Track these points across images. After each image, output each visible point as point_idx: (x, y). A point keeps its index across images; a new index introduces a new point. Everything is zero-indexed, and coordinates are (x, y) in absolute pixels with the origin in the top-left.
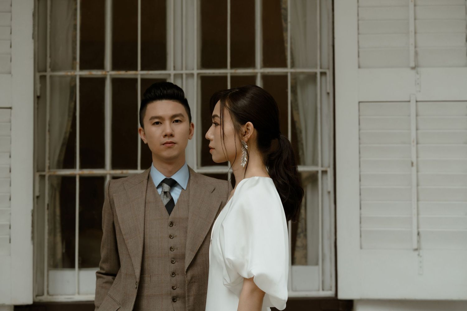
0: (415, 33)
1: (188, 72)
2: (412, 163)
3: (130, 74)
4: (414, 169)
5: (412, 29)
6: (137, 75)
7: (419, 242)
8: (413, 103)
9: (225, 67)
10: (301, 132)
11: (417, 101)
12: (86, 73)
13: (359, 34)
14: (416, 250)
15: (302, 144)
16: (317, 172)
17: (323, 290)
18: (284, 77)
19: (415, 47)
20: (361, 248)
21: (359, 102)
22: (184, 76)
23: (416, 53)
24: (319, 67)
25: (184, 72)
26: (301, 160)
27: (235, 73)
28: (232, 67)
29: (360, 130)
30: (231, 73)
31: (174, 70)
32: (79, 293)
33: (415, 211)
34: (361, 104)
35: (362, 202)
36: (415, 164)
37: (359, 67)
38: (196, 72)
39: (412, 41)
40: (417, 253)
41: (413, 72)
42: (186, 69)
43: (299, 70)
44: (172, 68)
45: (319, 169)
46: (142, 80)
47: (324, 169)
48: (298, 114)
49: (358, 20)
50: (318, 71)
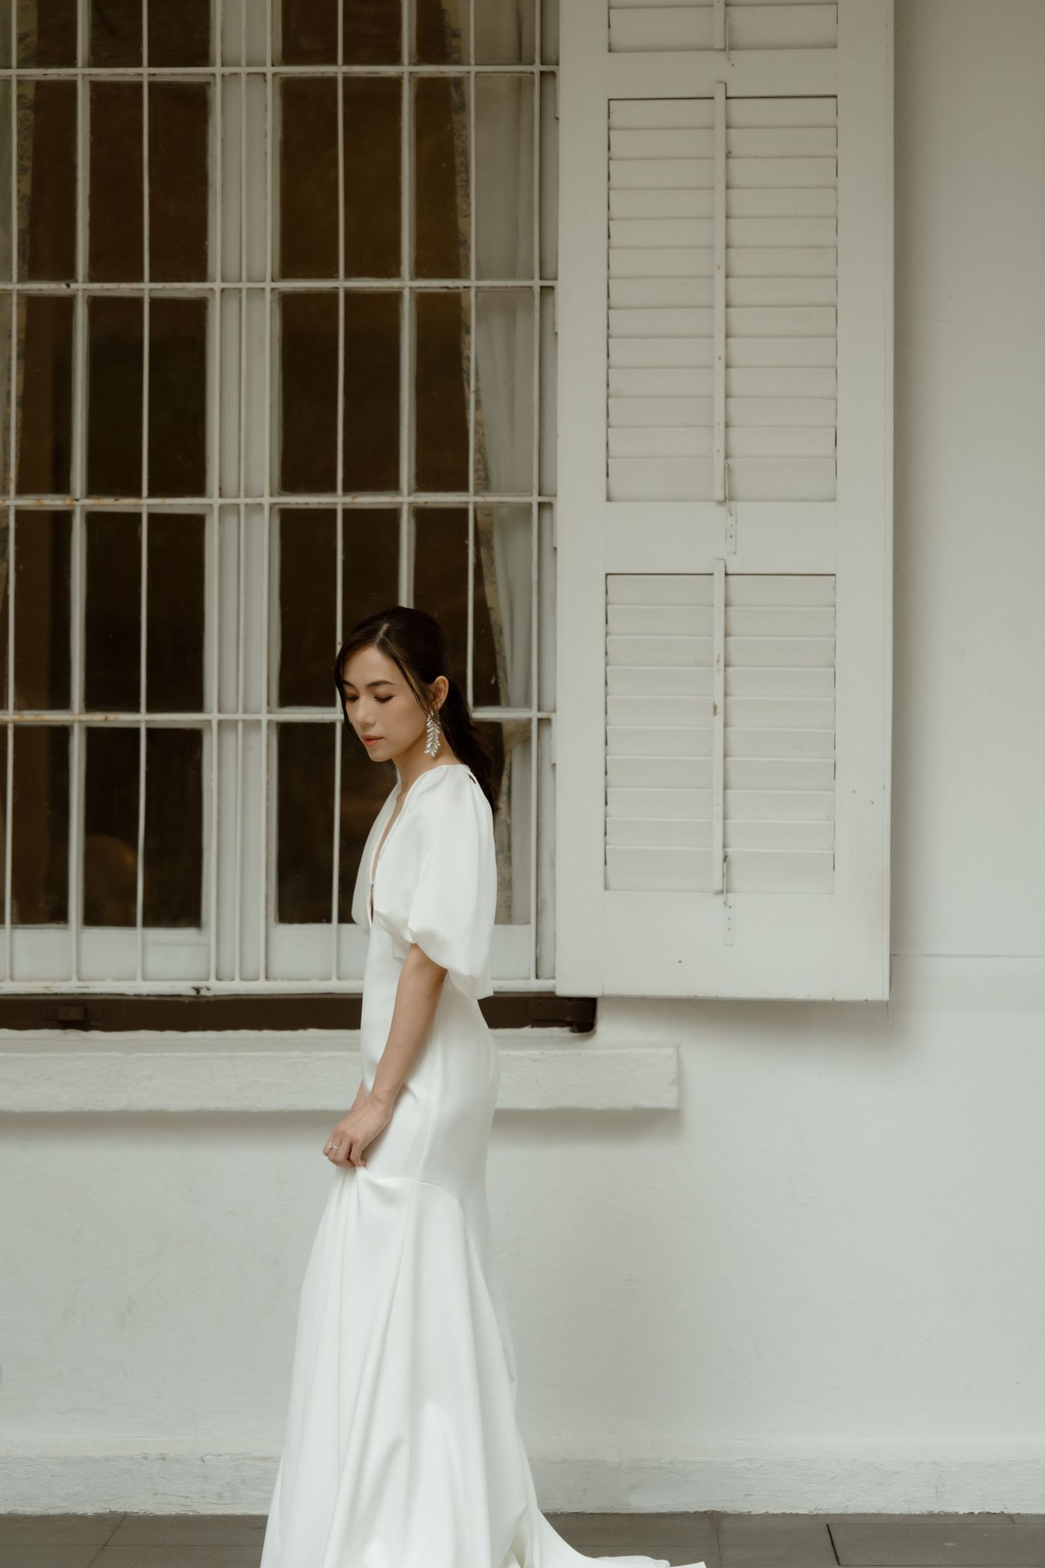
0: (727, 426)
1: (249, 501)
2: (715, 708)
3: (124, 504)
4: (719, 719)
5: (719, 417)
6: (141, 506)
7: (726, 875)
8: (719, 577)
9: (331, 489)
10: (501, 633)
11: (727, 575)
12: (30, 502)
13: (608, 426)
14: (721, 892)
15: (504, 658)
16: (530, 720)
17: (537, 977)
18: (460, 514)
19: (727, 457)
20: (606, 888)
21: (607, 575)
22: (242, 508)
23: (728, 470)
24: (536, 491)
25: (242, 501)
26: (502, 693)
27: (352, 503)
28: (348, 489)
29: (607, 635)
30: (344, 504)
31: (221, 496)
32: (12, 979)
33: (719, 811)
34: (609, 577)
35: (609, 790)
36: (720, 709)
37: (608, 499)
38: (267, 501)
39: (719, 444)
40: (721, 899)
41: (722, 510)
42: (247, 496)
43: (491, 499)
44: (216, 492)
45: (534, 714)
46: (151, 516)
47: (543, 715)
48: (496, 591)
49: (608, 397)
50: (535, 499)
